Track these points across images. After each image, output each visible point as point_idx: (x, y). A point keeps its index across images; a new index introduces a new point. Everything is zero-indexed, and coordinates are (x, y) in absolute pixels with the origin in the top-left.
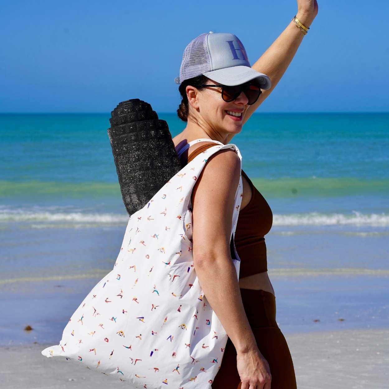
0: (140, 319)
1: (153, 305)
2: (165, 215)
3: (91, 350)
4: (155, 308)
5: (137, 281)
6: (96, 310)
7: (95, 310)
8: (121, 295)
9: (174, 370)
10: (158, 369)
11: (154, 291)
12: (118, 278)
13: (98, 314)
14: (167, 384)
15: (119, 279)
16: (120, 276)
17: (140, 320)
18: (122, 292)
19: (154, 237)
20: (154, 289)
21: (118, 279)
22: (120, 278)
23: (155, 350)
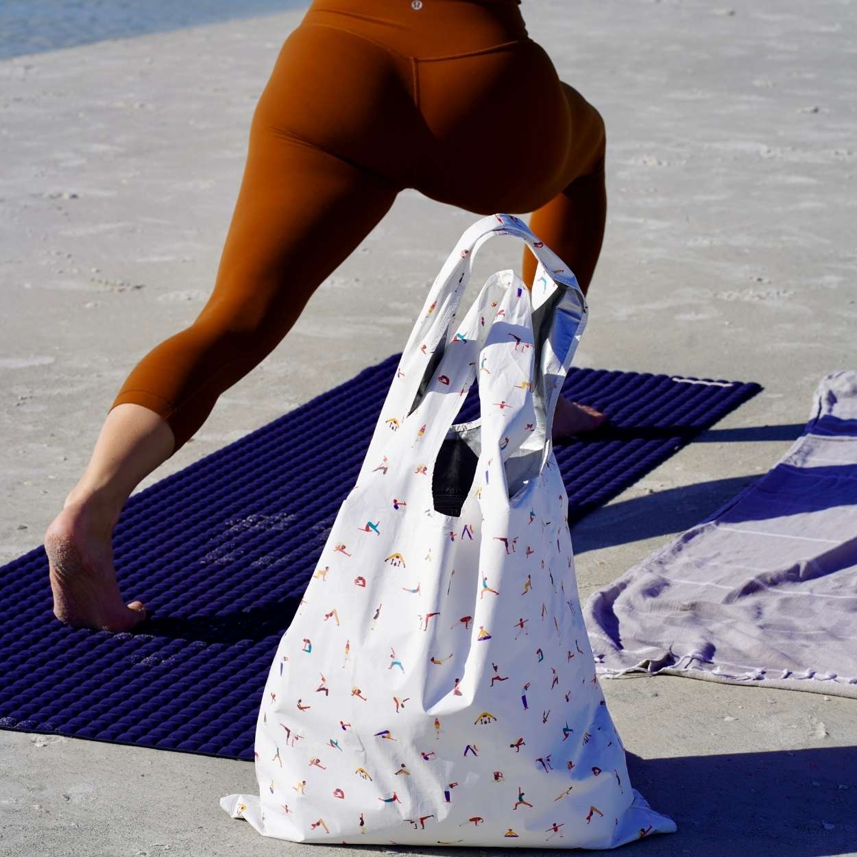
0: (383, 735)
1: (395, 699)
2: (384, 473)
3: (314, 825)
4: (403, 706)
5: (348, 646)
6: (289, 728)
7: (289, 731)
8: (324, 689)
9: (516, 805)
10: (479, 819)
11: (394, 663)
12: (308, 649)
13: (297, 739)
14: (517, 836)
15: (309, 651)
16: (308, 641)
17: (383, 737)
18: (323, 679)
19: (367, 529)
20: (392, 660)
21: (307, 651)
22: (310, 647)
23: (451, 786)
